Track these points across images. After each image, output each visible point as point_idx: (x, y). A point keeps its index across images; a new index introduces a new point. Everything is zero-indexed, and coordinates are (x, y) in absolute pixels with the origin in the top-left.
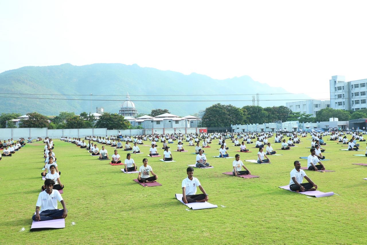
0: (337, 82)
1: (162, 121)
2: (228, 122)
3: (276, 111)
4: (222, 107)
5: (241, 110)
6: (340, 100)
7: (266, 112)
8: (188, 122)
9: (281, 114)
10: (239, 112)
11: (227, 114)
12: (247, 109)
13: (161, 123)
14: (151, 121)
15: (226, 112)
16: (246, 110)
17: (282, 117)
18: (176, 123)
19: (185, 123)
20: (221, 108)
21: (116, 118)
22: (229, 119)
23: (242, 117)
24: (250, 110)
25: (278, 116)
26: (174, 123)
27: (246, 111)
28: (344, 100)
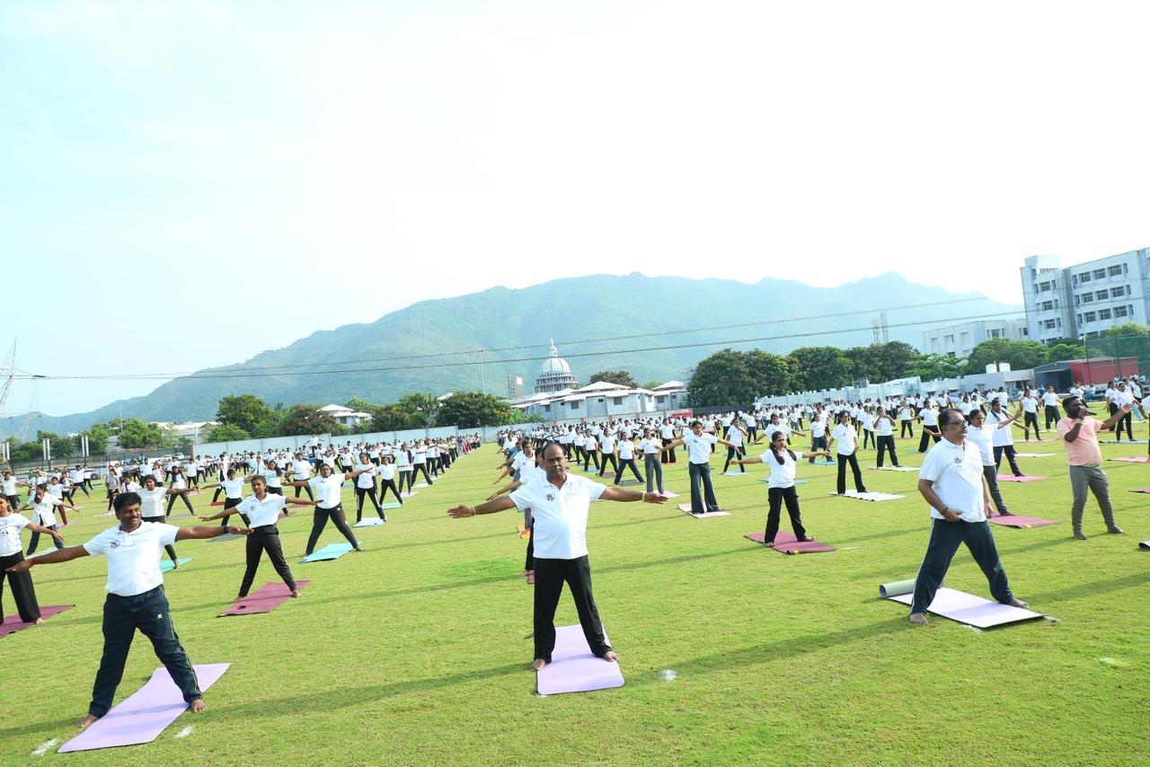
0: (1038, 272)
1: (582, 400)
2: (747, 392)
3: (876, 356)
4: (732, 357)
5: (782, 360)
6: (1050, 314)
7: (847, 360)
8: (647, 399)
9: (889, 363)
10: (776, 365)
11: (744, 373)
12: (799, 357)
13: (580, 404)
14: (560, 403)
15: (742, 367)
16: (796, 359)
17: (891, 368)
18: (616, 404)
19: (639, 401)
20: (731, 361)
21: (475, 403)
22: (751, 385)
23: (784, 376)
24: (806, 359)
25: (882, 366)
26: (610, 404)
27: (795, 362)
28: (1059, 315)
